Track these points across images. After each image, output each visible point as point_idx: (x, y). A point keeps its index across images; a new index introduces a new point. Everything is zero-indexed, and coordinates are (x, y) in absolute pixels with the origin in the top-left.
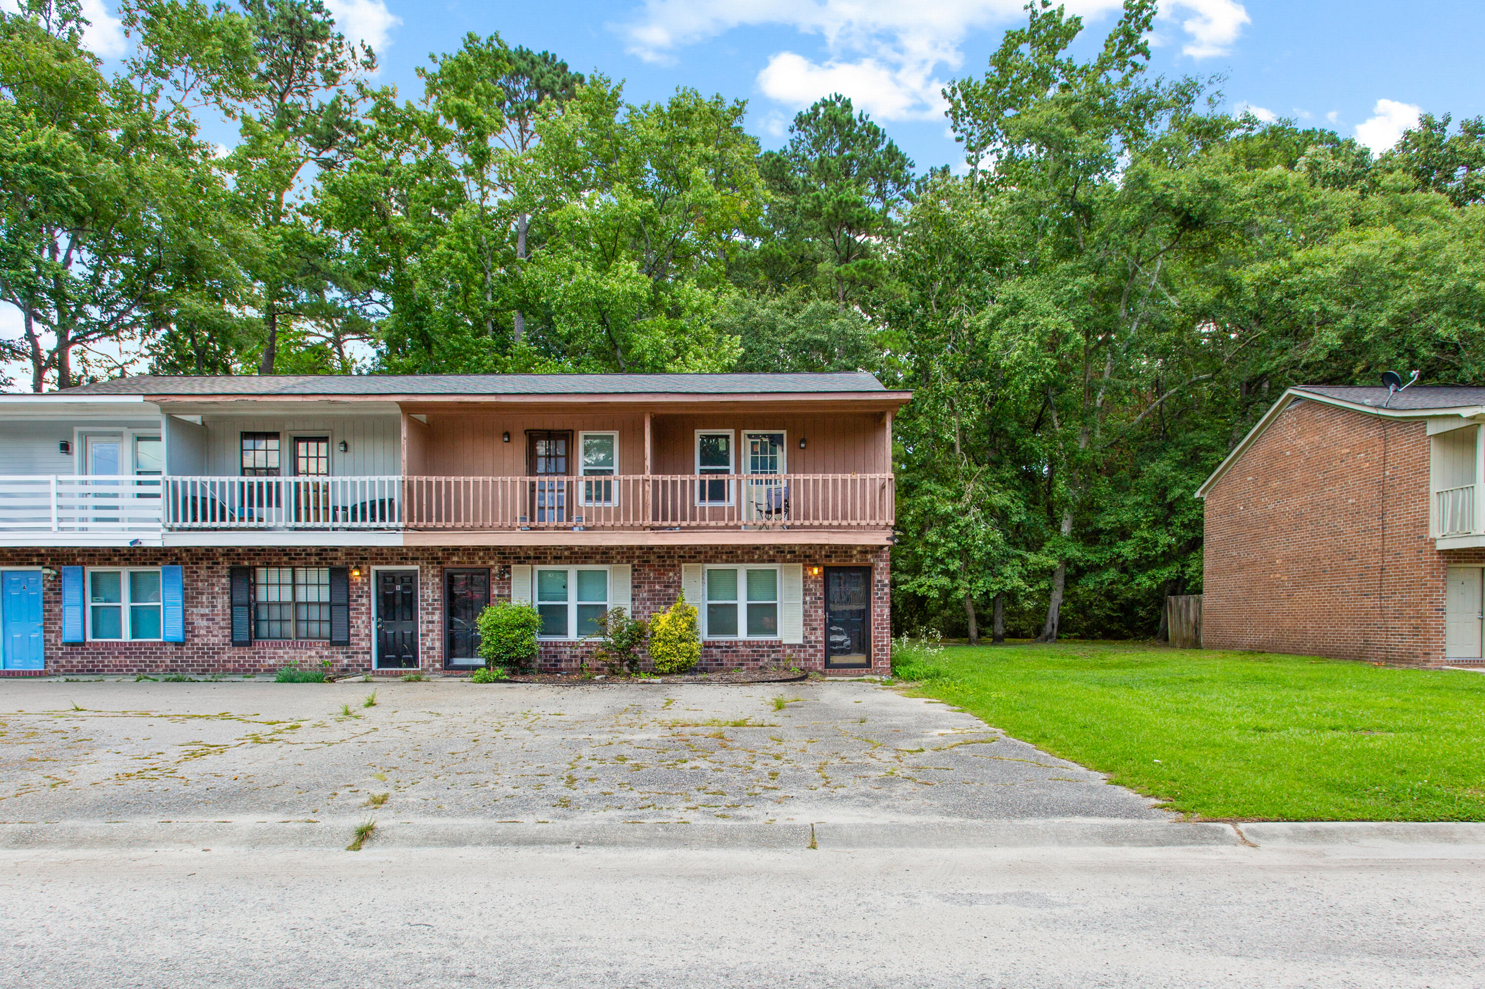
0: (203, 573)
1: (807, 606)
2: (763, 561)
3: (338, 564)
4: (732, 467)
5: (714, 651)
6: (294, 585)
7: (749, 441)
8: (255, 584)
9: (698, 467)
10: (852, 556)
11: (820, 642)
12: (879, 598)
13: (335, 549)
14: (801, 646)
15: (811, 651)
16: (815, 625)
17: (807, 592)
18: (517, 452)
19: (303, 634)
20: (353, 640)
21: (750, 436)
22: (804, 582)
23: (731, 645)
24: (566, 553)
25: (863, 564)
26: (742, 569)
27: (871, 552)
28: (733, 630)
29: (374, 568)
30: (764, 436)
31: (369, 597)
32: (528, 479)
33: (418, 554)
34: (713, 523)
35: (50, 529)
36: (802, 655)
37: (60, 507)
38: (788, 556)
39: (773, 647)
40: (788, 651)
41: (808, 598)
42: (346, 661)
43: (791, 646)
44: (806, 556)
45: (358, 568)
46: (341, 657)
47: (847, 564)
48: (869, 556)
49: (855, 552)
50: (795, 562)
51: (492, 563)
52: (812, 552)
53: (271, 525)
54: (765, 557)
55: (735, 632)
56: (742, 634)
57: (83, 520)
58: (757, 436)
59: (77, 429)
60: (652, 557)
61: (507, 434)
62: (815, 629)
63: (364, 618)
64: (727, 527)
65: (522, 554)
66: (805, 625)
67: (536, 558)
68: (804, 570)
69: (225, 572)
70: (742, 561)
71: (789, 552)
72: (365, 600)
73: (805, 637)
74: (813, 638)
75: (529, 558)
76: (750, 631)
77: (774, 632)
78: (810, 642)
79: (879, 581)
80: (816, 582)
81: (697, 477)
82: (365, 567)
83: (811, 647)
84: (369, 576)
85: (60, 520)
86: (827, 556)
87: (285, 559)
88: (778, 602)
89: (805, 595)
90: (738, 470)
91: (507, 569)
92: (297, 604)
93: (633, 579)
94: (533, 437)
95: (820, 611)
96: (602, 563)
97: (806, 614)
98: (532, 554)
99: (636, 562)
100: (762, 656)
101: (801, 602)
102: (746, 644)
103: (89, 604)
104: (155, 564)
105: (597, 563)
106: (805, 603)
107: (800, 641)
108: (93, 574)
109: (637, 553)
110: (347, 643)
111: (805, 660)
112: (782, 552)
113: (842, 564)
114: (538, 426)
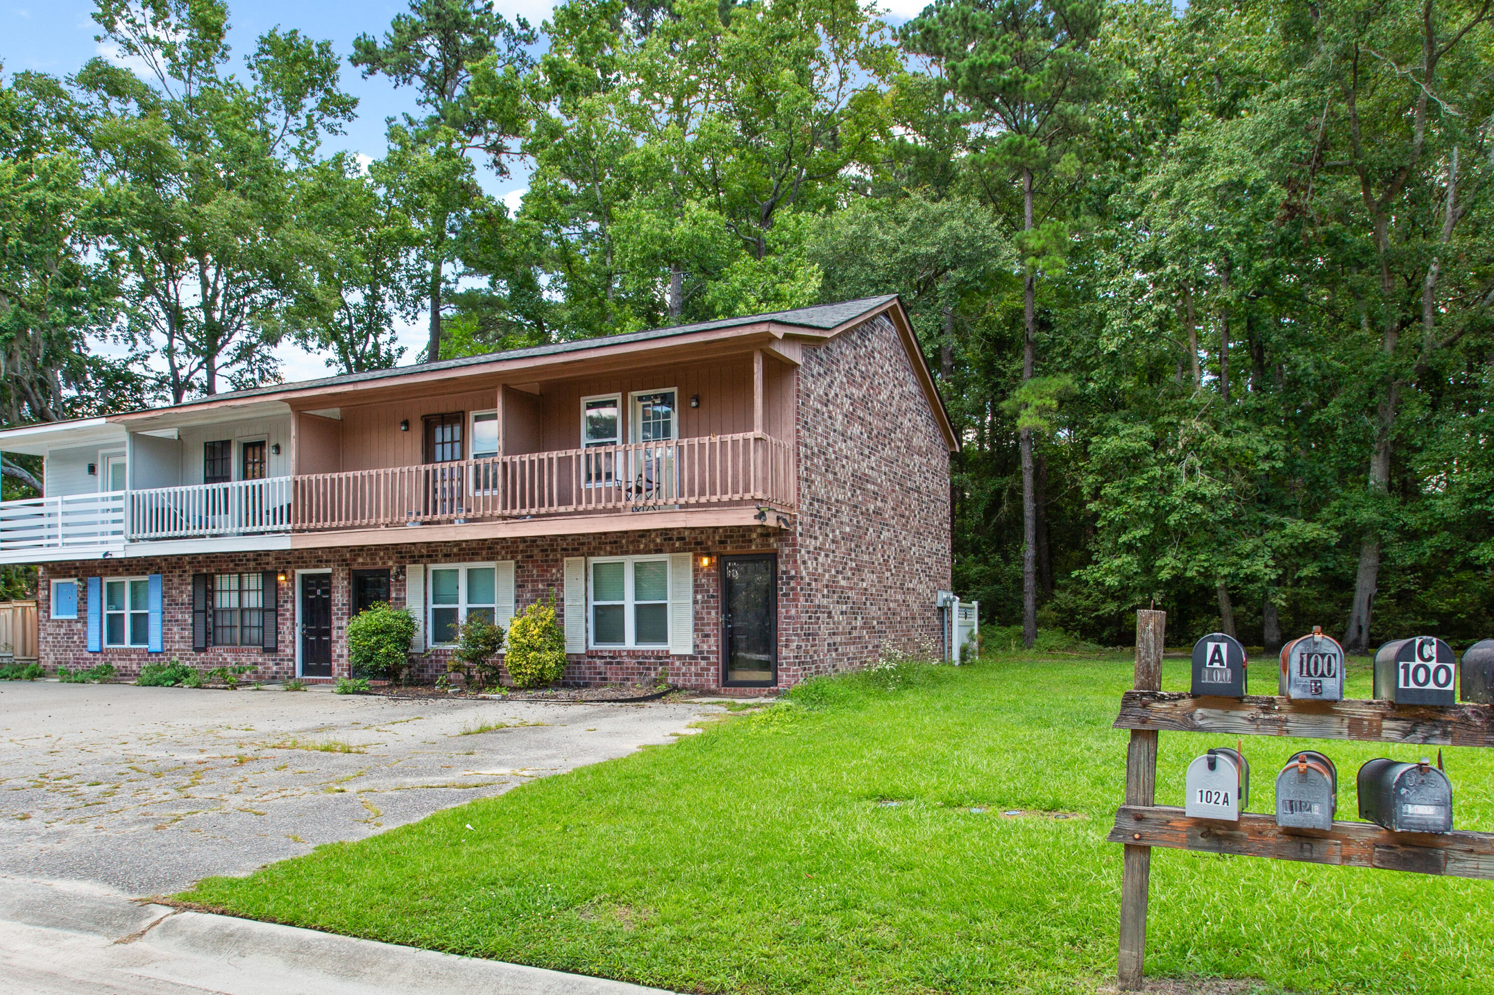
0: (176, 580)
1: (699, 607)
2: (649, 552)
3: (269, 568)
4: (619, 439)
5: (598, 661)
6: (240, 591)
7: (640, 405)
8: (213, 591)
9: (584, 440)
10: (750, 541)
11: (713, 652)
12: (785, 595)
13: (267, 553)
14: (692, 657)
15: (703, 663)
16: (707, 630)
17: (698, 588)
18: (414, 440)
19: (246, 640)
20: (281, 647)
21: (640, 399)
22: (696, 576)
23: (615, 655)
24: (455, 550)
25: (765, 550)
26: (629, 562)
27: (774, 535)
28: (619, 637)
29: (299, 572)
30: (656, 396)
31: (293, 602)
32: (422, 468)
33: (330, 557)
34: (562, 509)
35: (56, 545)
36: (693, 669)
37: (66, 525)
38: (677, 544)
39: (659, 658)
40: (677, 663)
41: (699, 597)
42: (275, 668)
43: (680, 657)
44: (697, 543)
45: (284, 573)
46: (271, 663)
47: (745, 551)
48: (772, 540)
49: (754, 536)
50: (684, 551)
51: (390, 563)
52: (704, 537)
53: (222, 531)
54: (652, 546)
55: (622, 640)
56: (630, 642)
57: (103, 534)
58: (648, 398)
59: (101, 452)
60: (536, 551)
61: (406, 423)
62: (708, 636)
63: (289, 624)
64: (577, 512)
65: (416, 553)
66: (696, 630)
67: (429, 556)
68: (695, 560)
69: (190, 580)
70: (626, 553)
71: (679, 539)
72: (289, 606)
73: (696, 646)
74: (705, 647)
75: (422, 556)
76: (639, 639)
77: (663, 638)
78: (701, 652)
79: (784, 572)
80: (708, 575)
81: (582, 452)
82: (289, 571)
83: (703, 658)
84: (293, 580)
85: (65, 536)
86: (721, 542)
87: (232, 565)
88: (669, 602)
89: (696, 592)
90: (625, 440)
91: (402, 571)
92: (243, 611)
93: (517, 577)
94: (430, 423)
95: (713, 613)
96: (488, 559)
97: (697, 617)
98: (424, 552)
99: (519, 557)
100: (649, 669)
101: (691, 601)
102: (632, 654)
103: (106, 612)
104: (144, 574)
105: (483, 560)
106: (695, 602)
107: (689, 651)
108: (110, 585)
109: (521, 547)
110: (275, 650)
111: (697, 675)
112: (671, 539)
113: (739, 551)
114: (434, 410)
